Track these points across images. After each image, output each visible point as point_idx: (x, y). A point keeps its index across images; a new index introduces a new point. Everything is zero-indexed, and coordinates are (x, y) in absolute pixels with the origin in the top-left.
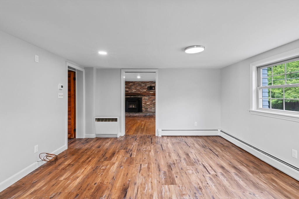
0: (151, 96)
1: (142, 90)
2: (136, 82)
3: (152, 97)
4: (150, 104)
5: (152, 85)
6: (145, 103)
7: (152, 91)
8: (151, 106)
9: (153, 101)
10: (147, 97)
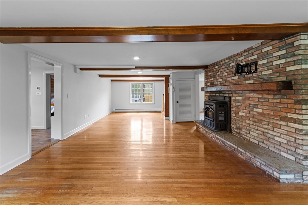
0: (248, 92)
1: (230, 79)
2: (222, 61)
3: (251, 95)
4: (246, 116)
5: (251, 58)
6: (237, 113)
7: (249, 79)
8: (247, 121)
9: (252, 110)
10: (239, 96)
